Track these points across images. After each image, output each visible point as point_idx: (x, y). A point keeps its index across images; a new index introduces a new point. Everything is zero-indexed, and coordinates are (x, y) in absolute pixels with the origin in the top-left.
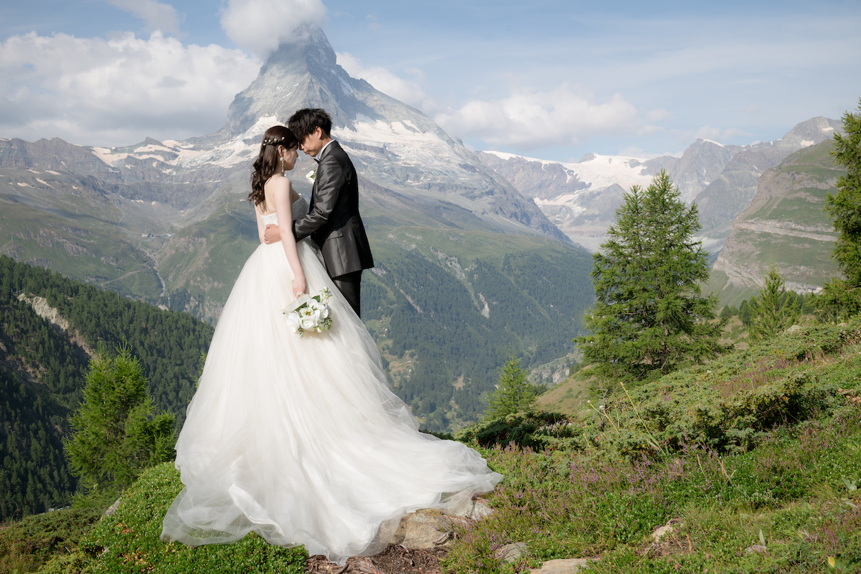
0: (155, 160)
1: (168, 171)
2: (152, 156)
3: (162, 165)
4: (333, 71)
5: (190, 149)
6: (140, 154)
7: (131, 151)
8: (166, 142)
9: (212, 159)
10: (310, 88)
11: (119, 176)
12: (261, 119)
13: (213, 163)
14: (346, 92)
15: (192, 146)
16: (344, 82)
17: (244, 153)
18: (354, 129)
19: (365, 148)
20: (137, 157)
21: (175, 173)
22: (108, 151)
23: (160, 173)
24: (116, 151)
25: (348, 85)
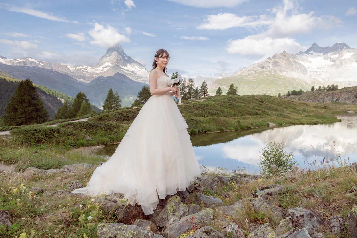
1: (85, 73)
2: (81, 69)
3: (83, 71)
4: (123, 54)
5: (90, 68)
6: (78, 68)
7: (76, 67)
8: (84, 66)
9: (95, 71)
10: (118, 57)
11: (73, 73)
13: (95, 72)
14: (125, 59)
16: (125, 56)
17: (102, 70)
18: (127, 67)
19: (129, 71)
20: (78, 69)
22: (71, 67)
23: (83, 73)
24: (73, 67)
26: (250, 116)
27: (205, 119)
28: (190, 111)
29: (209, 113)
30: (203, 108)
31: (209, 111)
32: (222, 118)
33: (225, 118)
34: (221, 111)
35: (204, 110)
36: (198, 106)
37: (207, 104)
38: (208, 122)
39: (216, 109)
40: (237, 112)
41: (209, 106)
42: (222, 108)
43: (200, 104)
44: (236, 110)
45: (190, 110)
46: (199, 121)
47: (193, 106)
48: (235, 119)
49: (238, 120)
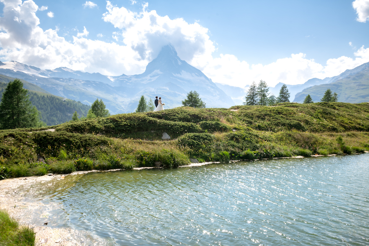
0: (125, 80)
2: (124, 79)
3: (127, 82)
4: (176, 58)
5: (135, 78)
12: (155, 70)
14: (179, 64)
15: (135, 77)
16: (179, 61)
17: (150, 80)
18: (181, 74)
20: (120, 79)
21: (130, 84)
23: (126, 84)
25: (180, 62)
26: (362, 132)
27: (275, 134)
28: (247, 121)
29: (284, 125)
30: (272, 116)
31: (282, 120)
32: (307, 133)
33: (312, 133)
34: (307, 122)
35: (274, 120)
36: (263, 113)
37: (281, 109)
38: (281, 140)
39: (297, 118)
40: (336, 124)
41: (285, 113)
42: (308, 117)
43: (268, 110)
44: (334, 122)
45: (247, 119)
46: (262, 137)
47: (255, 112)
48: (331, 135)
49: (338, 137)
